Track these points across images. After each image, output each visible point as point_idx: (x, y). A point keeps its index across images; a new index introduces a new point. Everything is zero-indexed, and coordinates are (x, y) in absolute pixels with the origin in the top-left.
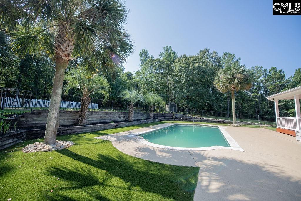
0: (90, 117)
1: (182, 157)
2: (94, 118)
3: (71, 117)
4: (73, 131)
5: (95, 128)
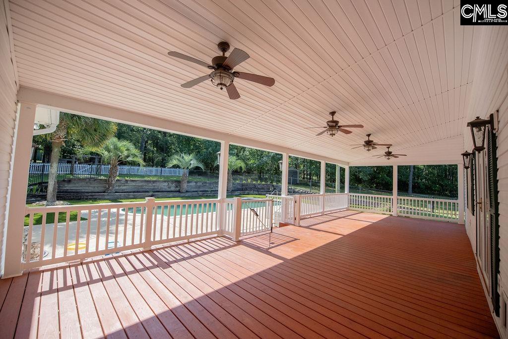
0: (125, 186)
1: (104, 219)
2: (131, 187)
3: (102, 185)
4: (94, 197)
5: (121, 196)
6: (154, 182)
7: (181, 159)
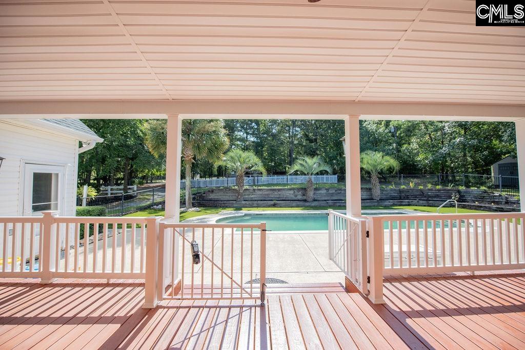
0: (253, 194)
2: (258, 196)
6: (279, 190)
7: (304, 163)
